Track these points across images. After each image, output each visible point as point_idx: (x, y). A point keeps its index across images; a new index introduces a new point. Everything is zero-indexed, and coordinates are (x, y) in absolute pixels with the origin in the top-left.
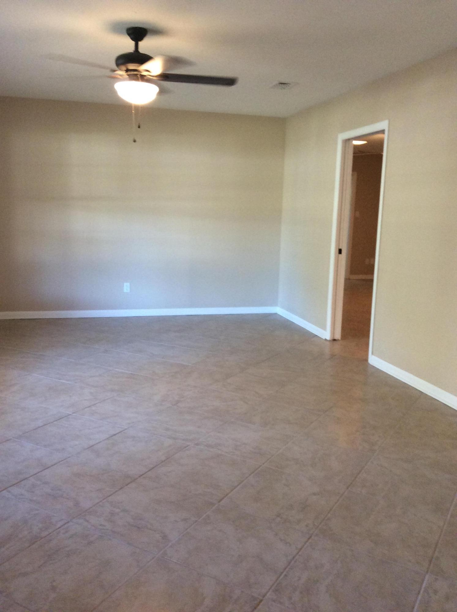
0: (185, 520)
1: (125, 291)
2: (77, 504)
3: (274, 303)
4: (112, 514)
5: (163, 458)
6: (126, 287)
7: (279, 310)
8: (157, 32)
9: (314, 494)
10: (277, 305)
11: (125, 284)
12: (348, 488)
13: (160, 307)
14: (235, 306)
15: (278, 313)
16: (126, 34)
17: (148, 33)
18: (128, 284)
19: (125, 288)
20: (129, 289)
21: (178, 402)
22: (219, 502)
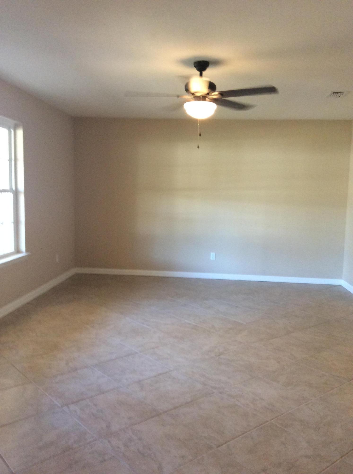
0: (183, 457)
1: (211, 259)
2: (108, 427)
3: (339, 277)
4: (130, 440)
5: (189, 400)
6: (213, 256)
7: (343, 283)
8: (216, 63)
9: (306, 457)
10: (341, 278)
11: (212, 254)
12: (342, 457)
13: (238, 273)
14: (303, 276)
15: (342, 285)
16: (194, 66)
17: (210, 65)
18: (214, 254)
19: (211, 256)
20: (214, 258)
21: (222, 354)
22: (217, 447)
